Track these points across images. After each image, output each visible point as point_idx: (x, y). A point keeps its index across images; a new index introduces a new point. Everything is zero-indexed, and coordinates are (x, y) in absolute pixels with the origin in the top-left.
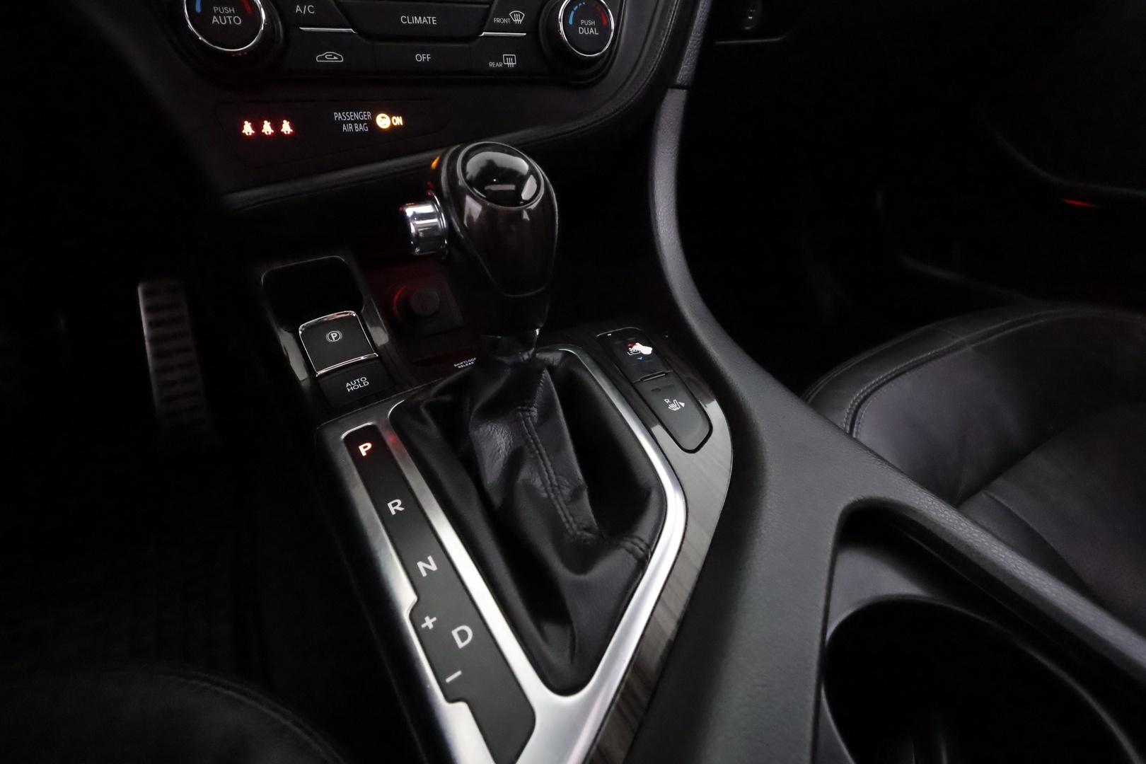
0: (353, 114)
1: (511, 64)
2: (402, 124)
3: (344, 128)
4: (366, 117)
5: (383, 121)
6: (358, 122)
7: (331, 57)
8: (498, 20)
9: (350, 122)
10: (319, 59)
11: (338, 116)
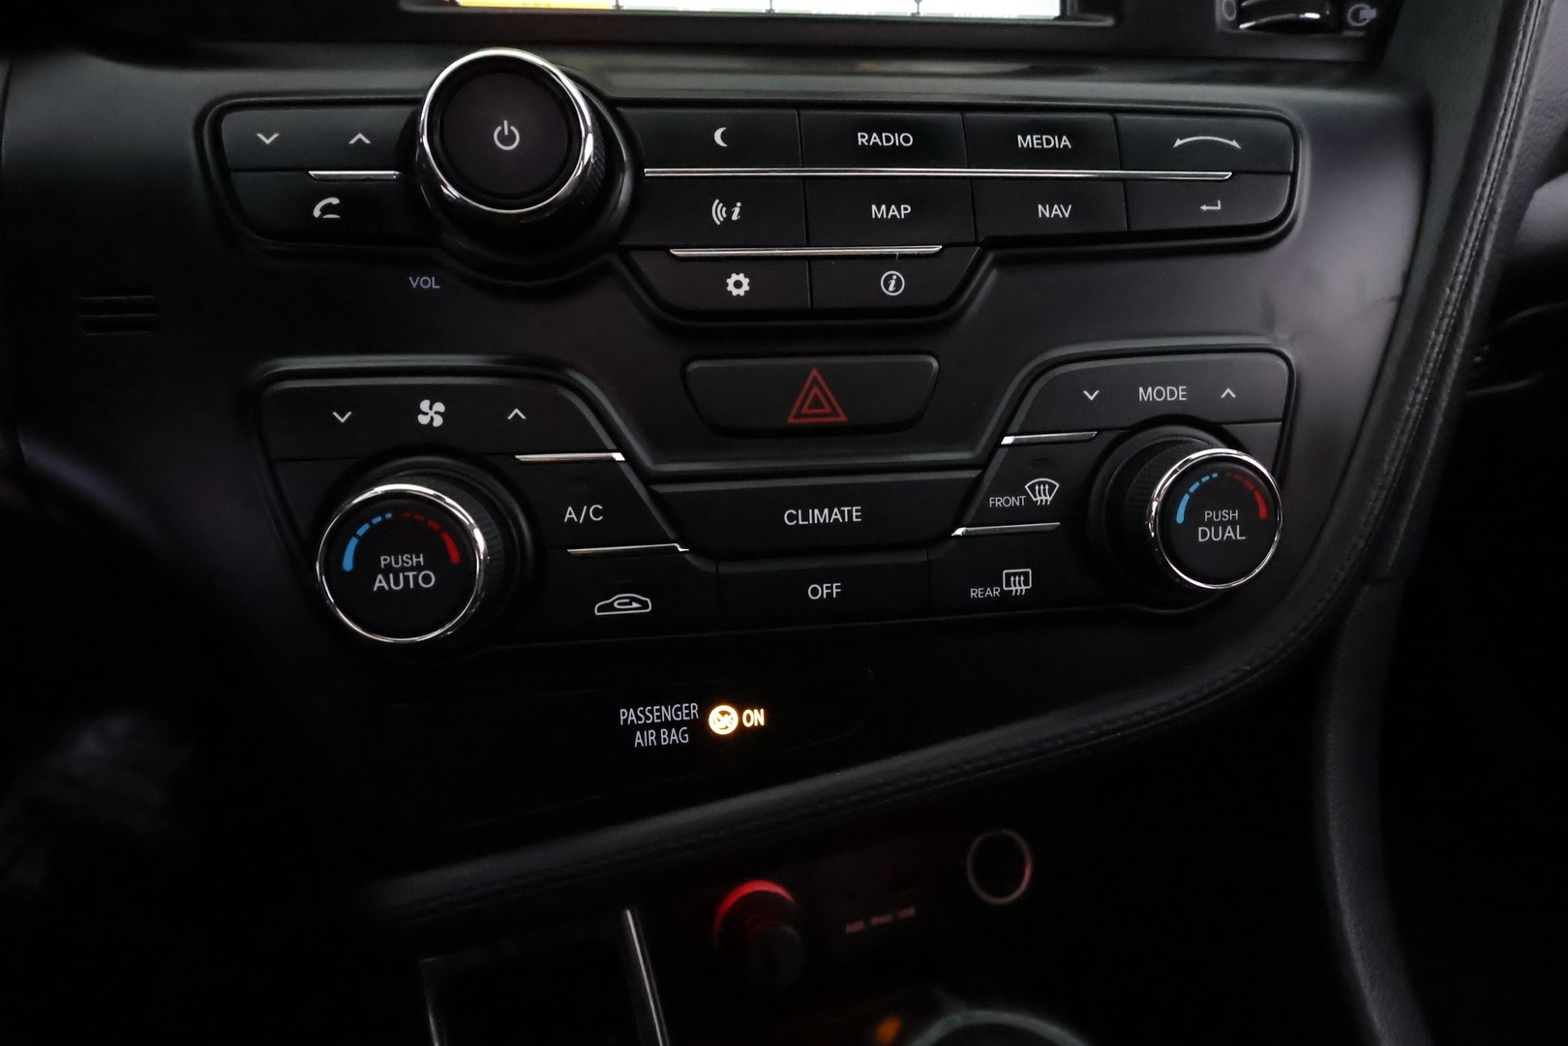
0: (659, 710)
1: (1018, 588)
2: (762, 723)
3: (638, 740)
4: (688, 715)
5: (723, 721)
6: (669, 725)
7: (626, 604)
8: (999, 502)
9: (653, 726)
10: (601, 609)
11: (627, 715)
